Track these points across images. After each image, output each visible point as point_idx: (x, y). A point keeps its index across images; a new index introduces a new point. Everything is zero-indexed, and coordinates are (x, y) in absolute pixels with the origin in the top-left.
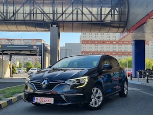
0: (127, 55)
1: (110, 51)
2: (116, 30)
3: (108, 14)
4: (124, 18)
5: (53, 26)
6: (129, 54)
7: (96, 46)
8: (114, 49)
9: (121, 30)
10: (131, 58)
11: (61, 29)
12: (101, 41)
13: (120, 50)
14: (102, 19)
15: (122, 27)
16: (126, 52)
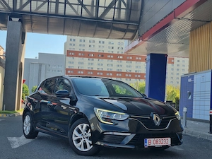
0: (139, 78)
1: (113, 70)
2: (122, 34)
4: (135, 16)
5: (13, 19)
6: (141, 76)
7: (91, 61)
8: (119, 68)
9: (129, 35)
11: (27, 27)
12: (98, 54)
13: (128, 69)
14: (99, 15)
15: (131, 31)
16: (138, 74)
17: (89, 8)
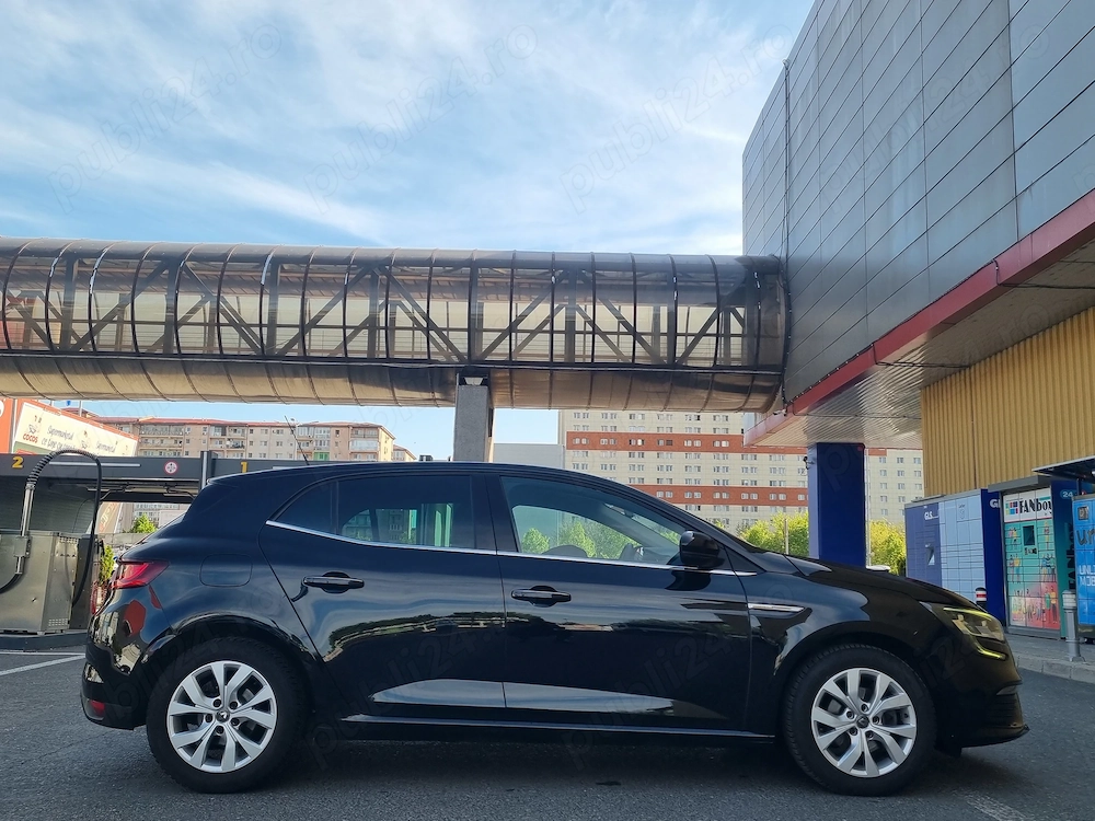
0: (783, 504)
1: (703, 484)
2: (737, 399)
3: (703, 333)
4: (771, 352)
6: (790, 497)
7: (637, 459)
8: (721, 476)
9: (759, 400)
10: (801, 518)
12: (657, 437)
13: (748, 479)
14: (679, 354)
15: (763, 390)
16: (778, 491)
17: (648, 339)
